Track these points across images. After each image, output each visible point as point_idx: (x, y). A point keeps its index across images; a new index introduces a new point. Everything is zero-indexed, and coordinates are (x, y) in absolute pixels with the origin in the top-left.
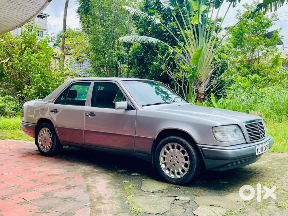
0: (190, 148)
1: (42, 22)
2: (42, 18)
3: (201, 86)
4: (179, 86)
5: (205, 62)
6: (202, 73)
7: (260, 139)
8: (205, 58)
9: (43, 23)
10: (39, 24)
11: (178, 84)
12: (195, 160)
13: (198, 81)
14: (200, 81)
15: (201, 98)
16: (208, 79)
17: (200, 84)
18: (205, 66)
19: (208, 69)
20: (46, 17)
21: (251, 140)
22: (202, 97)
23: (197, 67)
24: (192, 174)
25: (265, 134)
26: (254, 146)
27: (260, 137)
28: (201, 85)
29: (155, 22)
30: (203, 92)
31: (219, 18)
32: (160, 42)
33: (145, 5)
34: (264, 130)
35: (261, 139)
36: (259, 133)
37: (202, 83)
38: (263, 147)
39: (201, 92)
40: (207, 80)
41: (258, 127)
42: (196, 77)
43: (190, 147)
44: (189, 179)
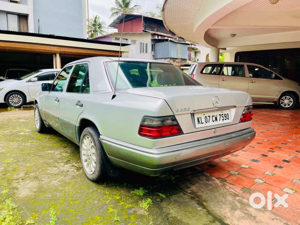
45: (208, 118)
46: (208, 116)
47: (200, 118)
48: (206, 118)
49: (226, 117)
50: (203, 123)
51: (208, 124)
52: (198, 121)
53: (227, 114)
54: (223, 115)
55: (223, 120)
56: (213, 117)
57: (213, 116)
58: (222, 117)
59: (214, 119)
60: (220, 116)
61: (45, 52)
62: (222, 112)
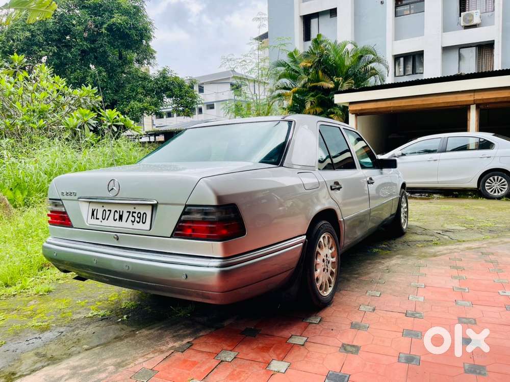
45: (108, 213)
46: (109, 210)
47: (96, 210)
48: (104, 212)
49: (140, 218)
50: (98, 219)
51: (105, 223)
52: (93, 214)
53: (145, 213)
54: (135, 212)
55: (133, 222)
56: (116, 213)
57: (116, 211)
58: (133, 216)
59: (117, 216)
60: (128, 213)
61: (446, 105)
62: (135, 208)
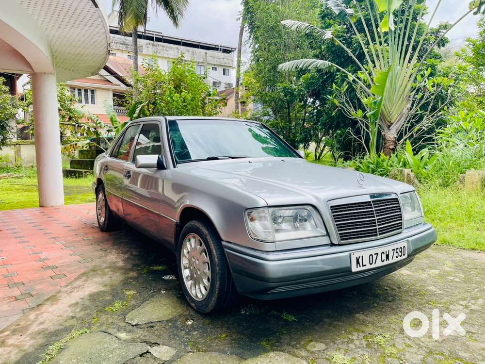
0: (211, 247)
1: (228, 58)
2: (229, 53)
3: (390, 130)
4: (366, 131)
5: (398, 91)
6: (394, 108)
7: (376, 235)
8: (398, 85)
9: (230, 59)
10: (225, 60)
11: (365, 128)
12: (217, 271)
13: (385, 122)
14: (389, 122)
15: (390, 149)
16: (402, 119)
17: (389, 127)
18: (399, 97)
19: (403, 101)
20: (233, 51)
21: (342, 240)
22: (392, 147)
23: (381, 100)
24: (213, 298)
25: (401, 223)
26: (347, 254)
27: (376, 232)
28: (391, 127)
29: (323, 37)
30: (394, 139)
31: (443, 24)
32: (330, 65)
33: (321, 14)
34: (401, 214)
35: (379, 237)
36: (375, 223)
37: (392, 124)
38: (377, 254)
39: (390, 139)
40: (400, 119)
41: (373, 211)
42: (383, 114)
43: (212, 245)
44: (210, 306)
